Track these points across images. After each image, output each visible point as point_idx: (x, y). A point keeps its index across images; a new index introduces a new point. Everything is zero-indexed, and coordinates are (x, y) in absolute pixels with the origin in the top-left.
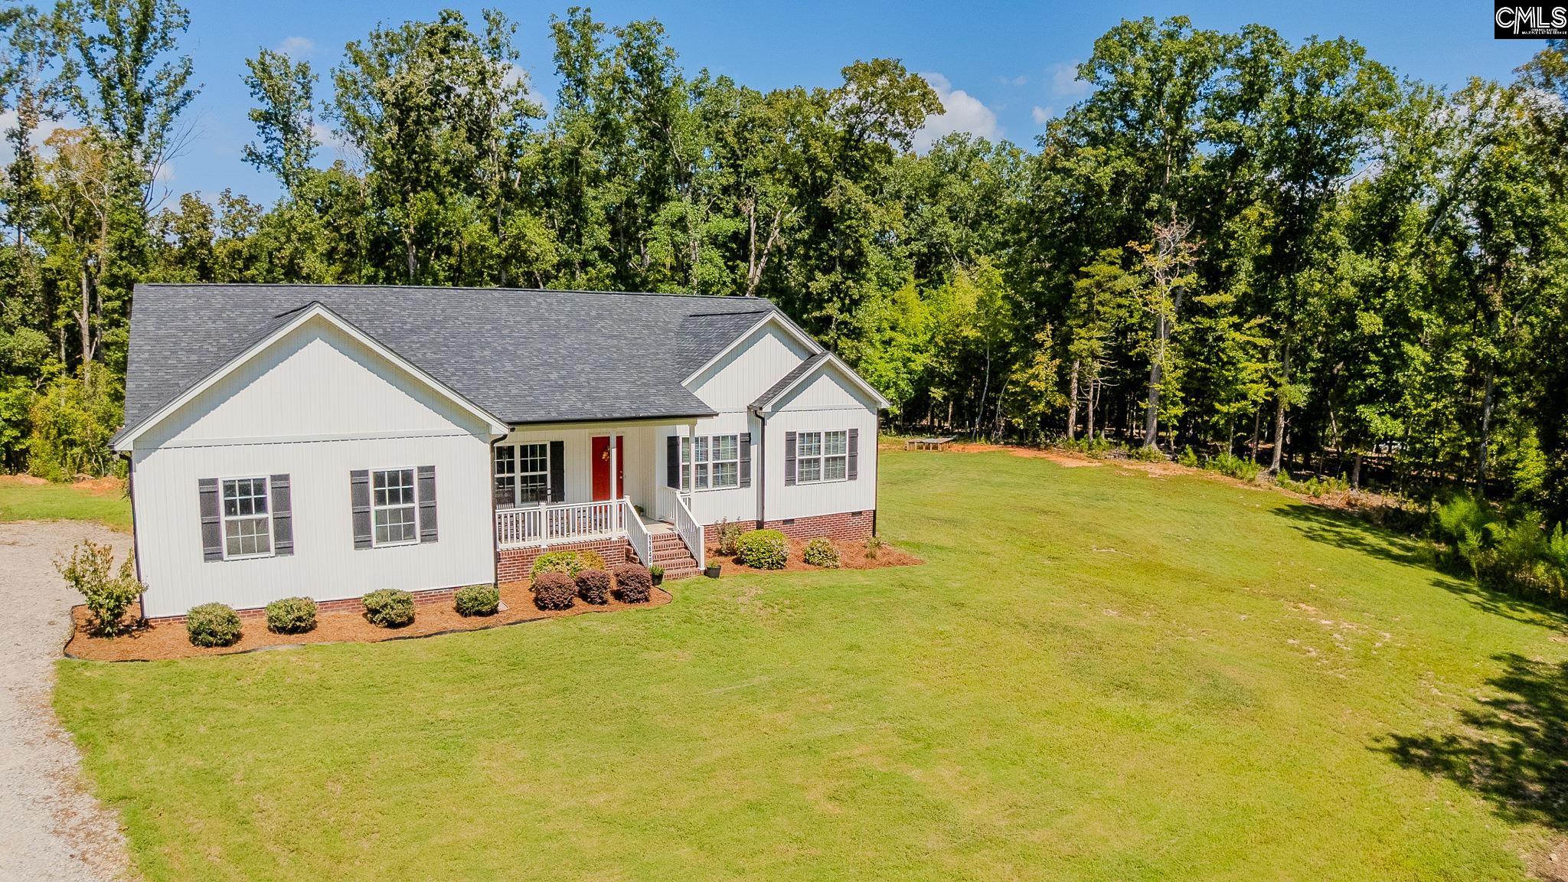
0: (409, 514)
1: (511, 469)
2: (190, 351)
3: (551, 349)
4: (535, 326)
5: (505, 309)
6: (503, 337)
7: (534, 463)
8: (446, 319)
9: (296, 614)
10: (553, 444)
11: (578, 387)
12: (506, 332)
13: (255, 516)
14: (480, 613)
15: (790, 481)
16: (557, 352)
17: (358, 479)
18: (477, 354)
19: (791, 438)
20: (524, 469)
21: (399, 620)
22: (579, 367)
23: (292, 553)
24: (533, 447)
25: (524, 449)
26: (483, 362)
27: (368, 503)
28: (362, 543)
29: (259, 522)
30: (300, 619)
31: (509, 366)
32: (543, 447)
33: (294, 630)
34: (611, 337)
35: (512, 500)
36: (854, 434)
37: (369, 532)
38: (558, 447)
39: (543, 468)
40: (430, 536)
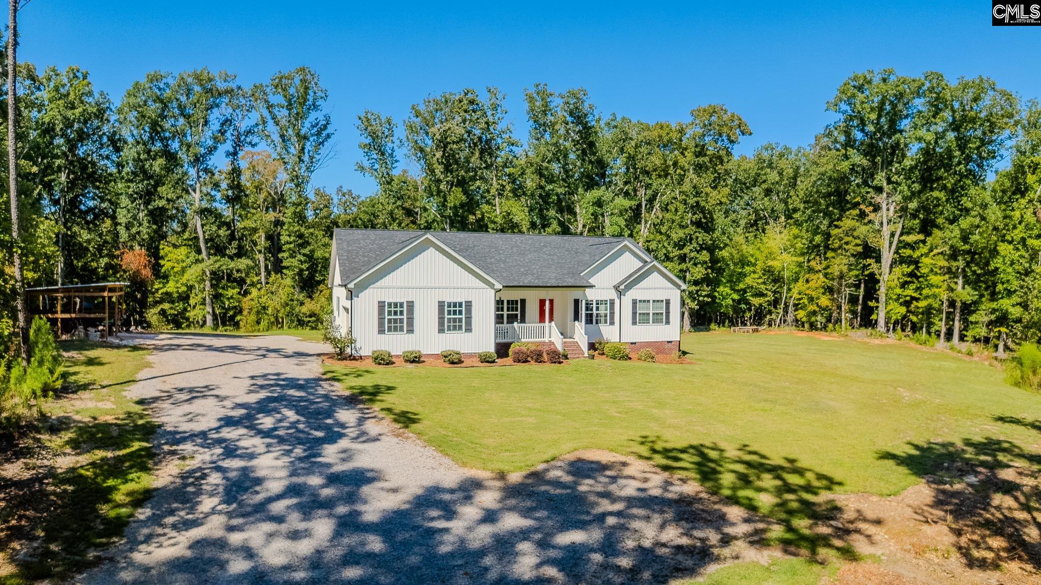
0: (460, 320)
1: (502, 310)
2: (364, 256)
3: (522, 260)
4: (515, 250)
5: (501, 243)
6: (500, 254)
7: (513, 308)
8: (475, 246)
9: (415, 355)
10: (521, 300)
11: (533, 275)
12: (501, 252)
13: (399, 317)
14: (488, 362)
15: (634, 323)
16: (524, 260)
17: (441, 305)
18: (489, 260)
19: (634, 302)
20: (508, 310)
21: (456, 361)
22: (533, 267)
23: (413, 333)
24: (513, 301)
25: (508, 301)
26: (491, 263)
27: (444, 314)
28: (441, 330)
29: (400, 319)
30: (416, 357)
31: (502, 265)
32: (517, 301)
33: (413, 362)
34: (550, 255)
35: (502, 323)
36: (668, 302)
37: (444, 326)
38: (523, 301)
39: (517, 310)
40: (469, 329)
